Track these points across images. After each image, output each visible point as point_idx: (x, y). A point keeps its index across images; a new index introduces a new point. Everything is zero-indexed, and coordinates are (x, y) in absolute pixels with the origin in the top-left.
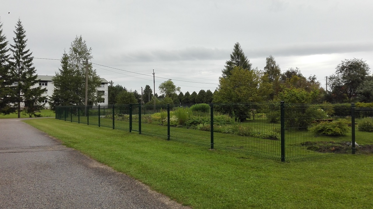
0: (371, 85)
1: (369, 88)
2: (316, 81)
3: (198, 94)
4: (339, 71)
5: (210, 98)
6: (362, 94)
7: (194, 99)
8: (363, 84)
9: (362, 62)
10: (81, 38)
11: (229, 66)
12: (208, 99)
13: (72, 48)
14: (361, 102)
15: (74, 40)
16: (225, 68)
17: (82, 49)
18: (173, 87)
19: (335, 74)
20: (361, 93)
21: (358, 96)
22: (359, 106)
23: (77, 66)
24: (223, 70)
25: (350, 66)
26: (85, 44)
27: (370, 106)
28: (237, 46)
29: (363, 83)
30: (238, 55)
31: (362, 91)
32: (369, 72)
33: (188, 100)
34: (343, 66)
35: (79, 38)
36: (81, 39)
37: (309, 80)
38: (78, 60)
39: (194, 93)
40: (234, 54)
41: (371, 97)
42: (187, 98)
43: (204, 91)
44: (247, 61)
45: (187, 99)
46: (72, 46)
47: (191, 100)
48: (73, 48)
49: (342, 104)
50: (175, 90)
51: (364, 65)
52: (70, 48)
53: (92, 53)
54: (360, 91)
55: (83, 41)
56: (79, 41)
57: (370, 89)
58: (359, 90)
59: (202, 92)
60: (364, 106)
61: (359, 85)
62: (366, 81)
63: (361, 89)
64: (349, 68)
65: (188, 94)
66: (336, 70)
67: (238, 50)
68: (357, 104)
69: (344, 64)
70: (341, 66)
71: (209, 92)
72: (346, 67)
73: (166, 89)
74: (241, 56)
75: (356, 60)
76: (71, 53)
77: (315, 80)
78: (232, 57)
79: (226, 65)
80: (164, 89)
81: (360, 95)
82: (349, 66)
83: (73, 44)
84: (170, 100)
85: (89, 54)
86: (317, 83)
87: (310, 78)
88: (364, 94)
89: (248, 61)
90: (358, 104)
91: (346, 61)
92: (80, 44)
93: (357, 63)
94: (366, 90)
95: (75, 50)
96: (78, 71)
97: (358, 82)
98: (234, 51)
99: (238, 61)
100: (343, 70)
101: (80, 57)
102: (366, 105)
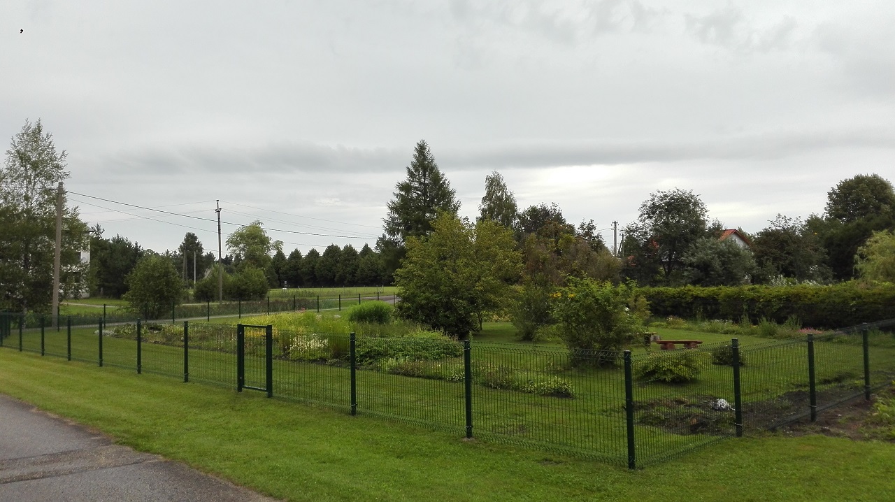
0: (711, 248)
1: (707, 255)
2: (595, 233)
3: (321, 254)
4: (646, 216)
5: (352, 264)
6: (694, 267)
7: (313, 268)
8: (695, 245)
9: (692, 197)
10: (39, 126)
11: (403, 193)
12: (346, 266)
13: (13, 152)
14: (694, 283)
15: (20, 131)
16: (396, 200)
17: (40, 155)
18: (264, 241)
19: (637, 222)
20: (691, 265)
21: (687, 270)
22: (691, 293)
23: (27, 198)
24: (390, 204)
25: (668, 204)
26: (50, 143)
27: (714, 294)
28: (421, 149)
29: (696, 242)
30: (425, 170)
31: (694, 260)
32: (706, 218)
33: (296, 270)
34: (653, 204)
35: (34, 126)
36: (38, 130)
37: (581, 232)
38: (30, 183)
39: (313, 253)
40: (414, 166)
41: (712, 273)
42: (295, 266)
43: (337, 247)
44: (444, 183)
45: (296, 268)
46: (15, 146)
47: (304, 270)
48: (18, 152)
49: (656, 289)
50: (268, 247)
51: (696, 204)
52: (8, 152)
53: (68, 165)
54: (691, 260)
55: (44, 134)
56: (34, 135)
57: (710, 257)
58: (687, 258)
59: (332, 250)
60: (702, 295)
61: (687, 246)
62: (701, 240)
63: (693, 255)
64: (666, 209)
65: (296, 255)
66: (640, 213)
67: (425, 158)
68: (687, 288)
69: (656, 199)
70: (649, 204)
71: (349, 250)
72: (658, 207)
73: (244, 246)
74: (431, 172)
75: (680, 193)
76: (11, 164)
77: (593, 230)
78: (411, 174)
79: (398, 191)
80: (241, 246)
81: (689, 268)
82: (666, 204)
83: (17, 140)
84: (259, 276)
85: (58, 167)
86: (597, 237)
87: (582, 227)
88: (698, 267)
89: (447, 182)
90: (689, 290)
91: (659, 195)
92: (35, 142)
93: (682, 198)
94: (703, 258)
95: (23, 158)
96: (28, 211)
97: (685, 240)
98: (415, 160)
99: (424, 184)
100: (653, 213)
101: (37, 175)
102: (705, 292)
